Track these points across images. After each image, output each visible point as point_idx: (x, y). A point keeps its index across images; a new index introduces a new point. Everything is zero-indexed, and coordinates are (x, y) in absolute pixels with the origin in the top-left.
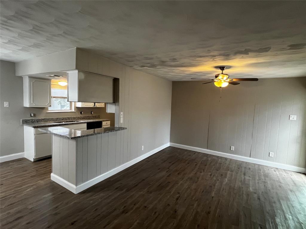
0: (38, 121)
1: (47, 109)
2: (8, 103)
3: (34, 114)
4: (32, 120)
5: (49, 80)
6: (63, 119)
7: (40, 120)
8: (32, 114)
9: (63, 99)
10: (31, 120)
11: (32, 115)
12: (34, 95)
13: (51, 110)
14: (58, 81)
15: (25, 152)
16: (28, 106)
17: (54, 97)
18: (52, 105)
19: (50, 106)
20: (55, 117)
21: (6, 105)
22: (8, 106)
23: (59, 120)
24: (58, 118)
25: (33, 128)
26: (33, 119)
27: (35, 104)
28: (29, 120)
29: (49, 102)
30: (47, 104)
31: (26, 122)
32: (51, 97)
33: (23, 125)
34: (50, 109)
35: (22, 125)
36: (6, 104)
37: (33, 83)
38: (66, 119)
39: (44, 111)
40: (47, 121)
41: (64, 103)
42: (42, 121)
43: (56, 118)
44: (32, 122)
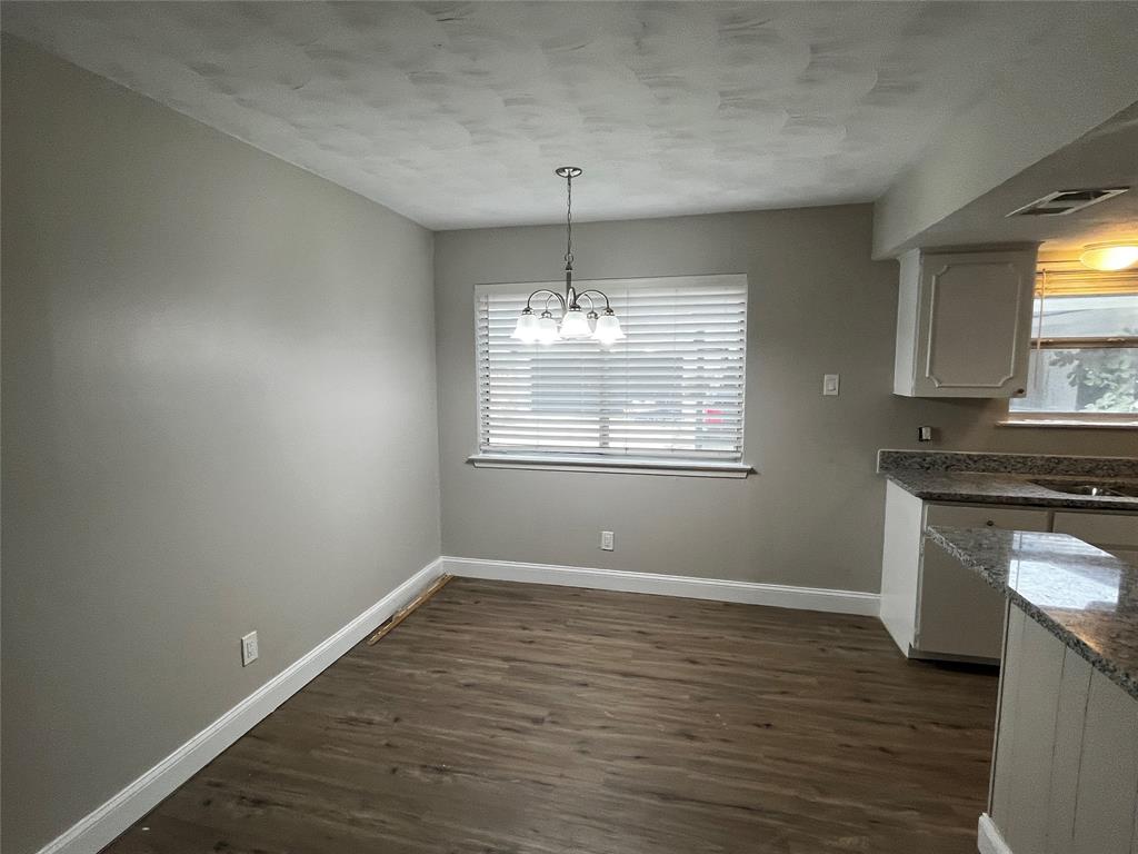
0: (952, 465)
1: (1002, 406)
2: (837, 377)
3: (934, 432)
4: (924, 456)
5: (1026, 250)
6: (1093, 468)
7: (959, 460)
8: (924, 430)
9: (1101, 352)
10: (919, 460)
11: (926, 434)
12: (939, 339)
13: (1020, 411)
14: (1081, 247)
15: (883, 597)
16: (908, 393)
17: (1047, 344)
18: (1030, 388)
19: (1021, 391)
20: (1043, 452)
21: (831, 388)
22: (836, 393)
23: (1066, 472)
24: (1059, 461)
25: (920, 501)
26: (929, 455)
27: (940, 382)
28: (912, 456)
29: (1016, 371)
30: (1000, 384)
31: (897, 466)
32: (1027, 344)
33: (882, 479)
34: (1016, 406)
35: (878, 475)
36: (830, 385)
37: (938, 277)
38: (1112, 468)
39: (986, 418)
40: (997, 471)
41: (1104, 375)
42: (968, 469)
43: (1049, 459)
44: (922, 467)
